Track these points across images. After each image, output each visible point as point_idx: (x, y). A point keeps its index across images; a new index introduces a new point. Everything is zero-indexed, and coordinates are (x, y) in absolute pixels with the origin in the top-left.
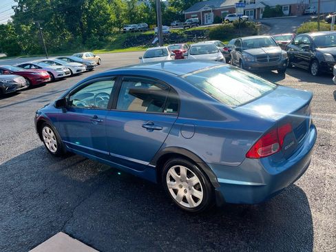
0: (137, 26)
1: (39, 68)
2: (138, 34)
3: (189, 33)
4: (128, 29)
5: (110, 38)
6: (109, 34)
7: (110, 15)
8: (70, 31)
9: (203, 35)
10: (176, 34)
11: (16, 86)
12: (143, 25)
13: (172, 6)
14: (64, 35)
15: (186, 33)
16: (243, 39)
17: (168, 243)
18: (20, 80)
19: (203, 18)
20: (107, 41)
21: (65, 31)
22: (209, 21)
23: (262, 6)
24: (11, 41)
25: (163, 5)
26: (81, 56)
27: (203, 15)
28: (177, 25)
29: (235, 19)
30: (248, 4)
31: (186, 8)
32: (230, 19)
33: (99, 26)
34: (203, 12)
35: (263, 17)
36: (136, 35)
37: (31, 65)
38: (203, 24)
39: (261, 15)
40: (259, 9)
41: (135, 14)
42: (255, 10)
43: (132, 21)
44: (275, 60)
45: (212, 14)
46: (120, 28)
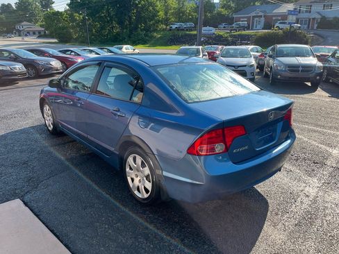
0: (184, 25)
1: (79, 55)
2: (183, 33)
3: (234, 36)
4: (174, 27)
5: (155, 34)
6: (155, 30)
7: (159, 12)
8: (119, 23)
9: (249, 40)
10: (221, 36)
11: (51, 68)
12: (189, 24)
13: (222, 8)
14: (112, 28)
15: (231, 36)
16: (279, 46)
17: (107, 226)
18: (56, 64)
19: (253, 23)
20: (152, 37)
21: (114, 24)
22: (259, 27)
23: (318, 17)
24: (63, 28)
25: (213, 6)
26: (121, 49)
27: (253, 19)
28: (224, 27)
29: (287, 27)
30: (303, 12)
31: (237, 11)
32: (281, 26)
33: (146, 22)
34: (254, 17)
35: (317, 28)
36: (181, 33)
37: (72, 51)
38: (252, 29)
39: (316, 26)
40: (314, 19)
41: (183, 13)
42: (310, 20)
43: (180, 20)
44: (308, 71)
45: (263, 19)
46: (167, 25)
